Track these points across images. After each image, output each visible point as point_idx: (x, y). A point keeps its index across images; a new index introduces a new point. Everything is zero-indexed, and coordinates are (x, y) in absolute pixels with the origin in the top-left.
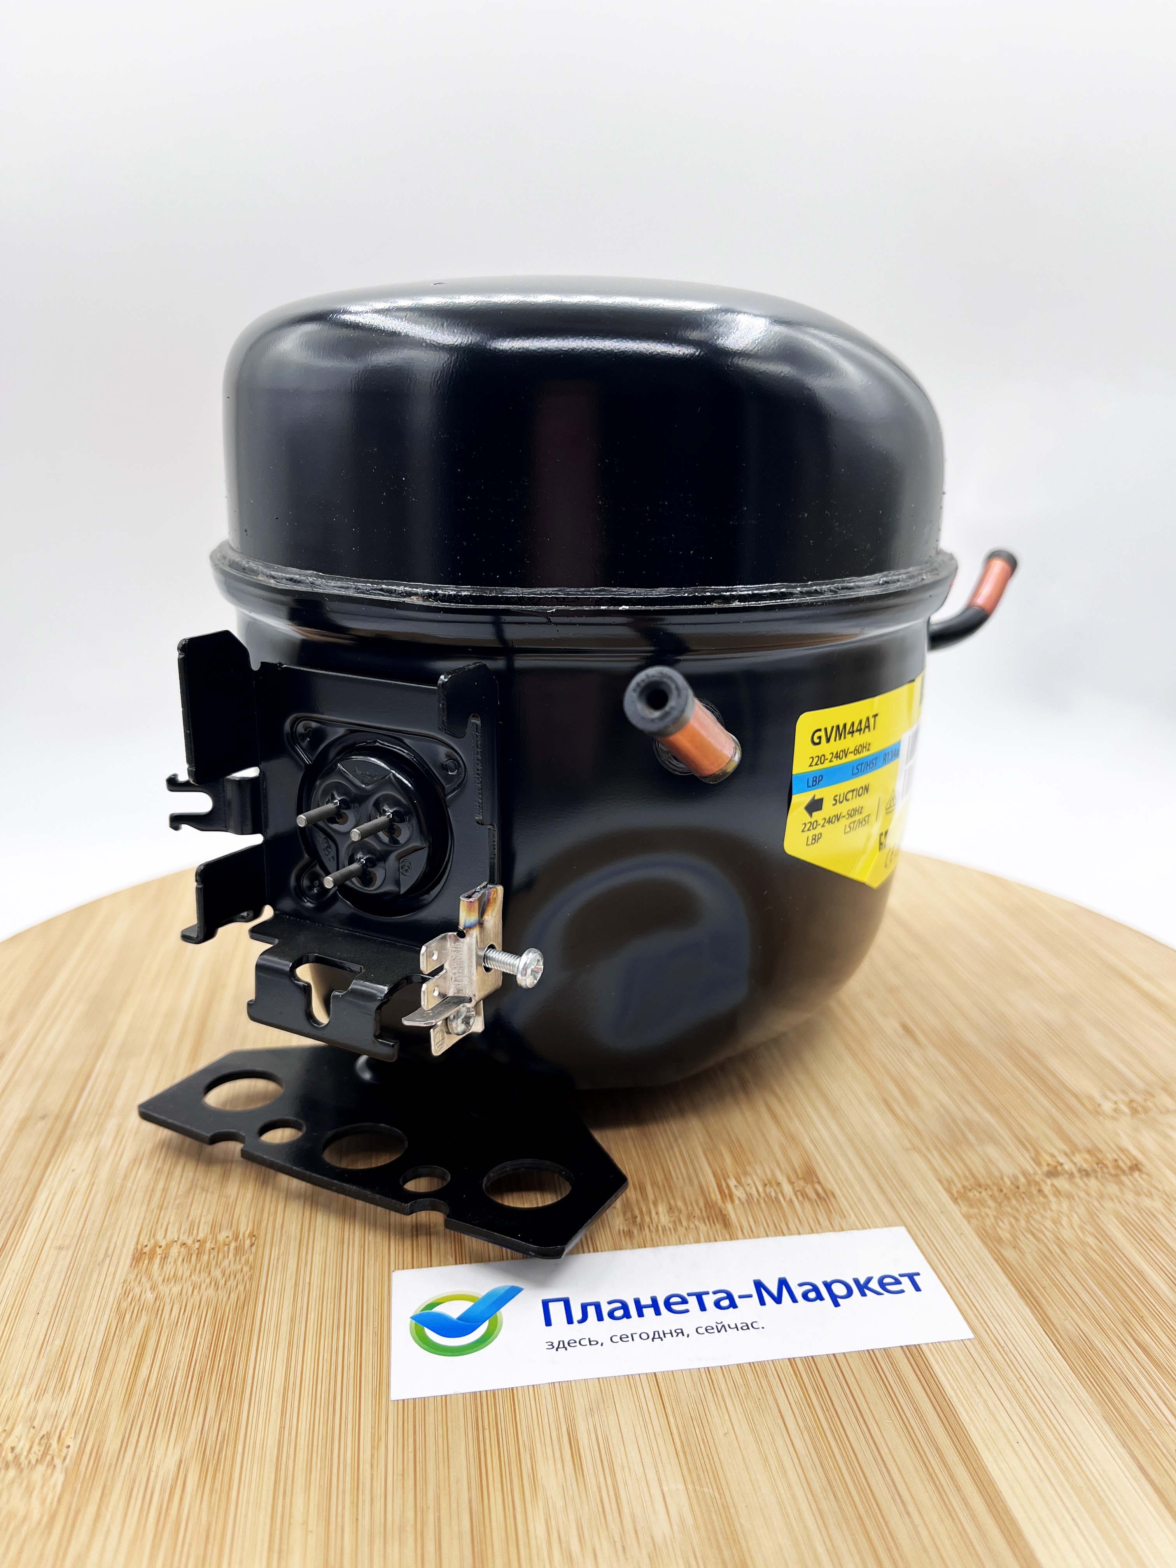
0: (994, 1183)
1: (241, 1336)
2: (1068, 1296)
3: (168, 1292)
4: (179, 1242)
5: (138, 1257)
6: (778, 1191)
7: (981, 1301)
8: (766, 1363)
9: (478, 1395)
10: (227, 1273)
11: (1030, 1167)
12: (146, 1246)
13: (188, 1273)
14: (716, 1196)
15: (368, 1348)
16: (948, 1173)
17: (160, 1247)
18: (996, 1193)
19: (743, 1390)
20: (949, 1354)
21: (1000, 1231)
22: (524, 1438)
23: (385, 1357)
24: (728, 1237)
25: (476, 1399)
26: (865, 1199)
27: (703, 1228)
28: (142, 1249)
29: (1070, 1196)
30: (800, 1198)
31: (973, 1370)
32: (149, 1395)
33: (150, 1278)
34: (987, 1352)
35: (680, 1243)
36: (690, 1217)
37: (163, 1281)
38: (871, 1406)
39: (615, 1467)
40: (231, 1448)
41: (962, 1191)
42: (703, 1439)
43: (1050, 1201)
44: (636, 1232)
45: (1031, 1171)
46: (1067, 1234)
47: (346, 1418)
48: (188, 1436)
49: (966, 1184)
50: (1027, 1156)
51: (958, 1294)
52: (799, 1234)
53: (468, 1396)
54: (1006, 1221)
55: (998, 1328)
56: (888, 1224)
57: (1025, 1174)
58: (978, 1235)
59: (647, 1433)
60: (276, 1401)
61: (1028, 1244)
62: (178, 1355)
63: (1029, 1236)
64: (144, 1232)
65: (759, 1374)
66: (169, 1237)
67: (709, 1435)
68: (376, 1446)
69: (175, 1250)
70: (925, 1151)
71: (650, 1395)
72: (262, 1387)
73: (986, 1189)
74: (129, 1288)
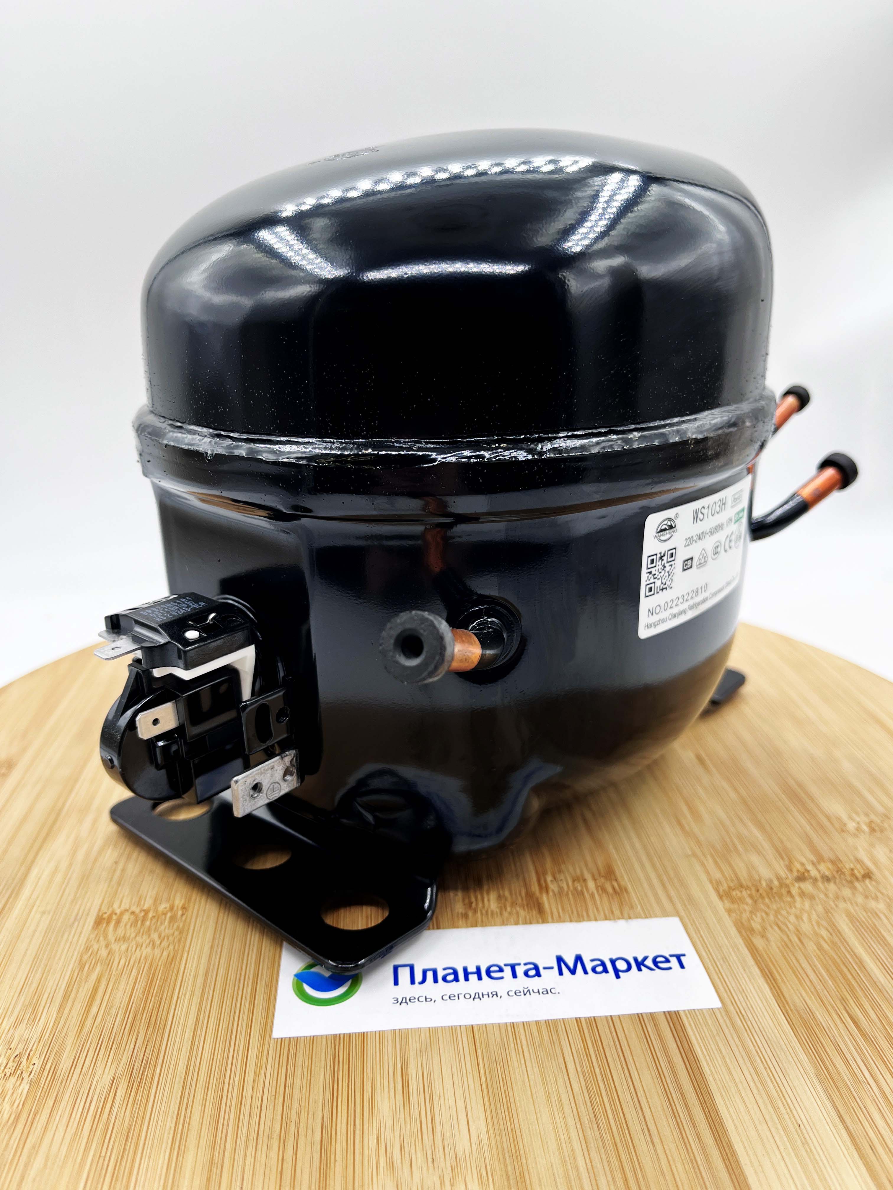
0: (753, 885)
1: (167, 984)
2: (800, 976)
3: (117, 950)
4: (130, 911)
5: (99, 922)
6: (583, 885)
7: (731, 978)
8: (559, 1021)
9: (338, 1036)
10: (163, 935)
11: (783, 872)
12: (105, 913)
13: (133, 935)
14: (535, 888)
15: (260, 999)
16: (717, 875)
17: (116, 914)
18: (754, 892)
19: (537, 1041)
20: (701, 1020)
21: (753, 924)
22: (368, 1070)
23: (272, 1004)
24: (540, 920)
25: (335, 1040)
26: (650, 894)
27: (522, 913)
28: (102, 915)
29: (812, 898)
30: (600, 892)
31: (718, 1033)
32: (96, 1027)
33: (106, 937)
34: (730, 1019)
35: (504, 923)
36: (514, 904)
37: (115, 940)
38: (635, 1058)
39: (434, 1097)
40: (152, 1069)
41: (727, 889)
42: (502, 1078)
43: (795, 901)
44: (470, 914)
45: (784, 876)
46: (806, 927)
47: (238, 1050)
48: (121, 1060)
49: (732, 885)
50: (782, 863)
51: (713, 971)
52: (596, 920)
53: (330, 1037)
54: (759, 915)
55: (742, 999)
56: (665, 914)
57: (779, 878)
58: (735, 926)
59: (461, 1071)
60: (188, 1034)
61: (774, 934)
62: (120, 997)
63: (776, 928)
64: (105, 902)
65: (552, 1029)
66: (123, 907)
67: (507, 1075)
68: (258, 1072)
69: (126, 917)
70: (702, 858)
71: (467, 1042)
72: (179, 1024)
73: (746, 889)
74: (90, 945)
